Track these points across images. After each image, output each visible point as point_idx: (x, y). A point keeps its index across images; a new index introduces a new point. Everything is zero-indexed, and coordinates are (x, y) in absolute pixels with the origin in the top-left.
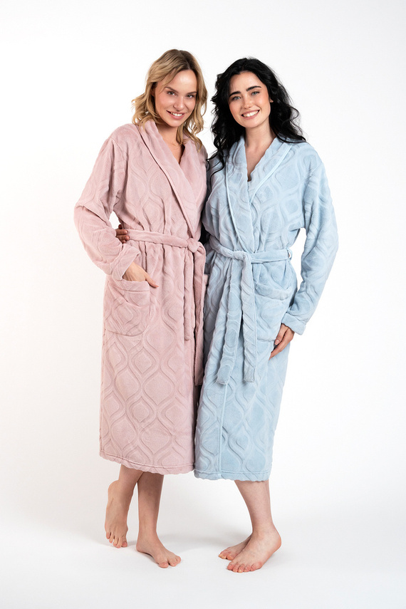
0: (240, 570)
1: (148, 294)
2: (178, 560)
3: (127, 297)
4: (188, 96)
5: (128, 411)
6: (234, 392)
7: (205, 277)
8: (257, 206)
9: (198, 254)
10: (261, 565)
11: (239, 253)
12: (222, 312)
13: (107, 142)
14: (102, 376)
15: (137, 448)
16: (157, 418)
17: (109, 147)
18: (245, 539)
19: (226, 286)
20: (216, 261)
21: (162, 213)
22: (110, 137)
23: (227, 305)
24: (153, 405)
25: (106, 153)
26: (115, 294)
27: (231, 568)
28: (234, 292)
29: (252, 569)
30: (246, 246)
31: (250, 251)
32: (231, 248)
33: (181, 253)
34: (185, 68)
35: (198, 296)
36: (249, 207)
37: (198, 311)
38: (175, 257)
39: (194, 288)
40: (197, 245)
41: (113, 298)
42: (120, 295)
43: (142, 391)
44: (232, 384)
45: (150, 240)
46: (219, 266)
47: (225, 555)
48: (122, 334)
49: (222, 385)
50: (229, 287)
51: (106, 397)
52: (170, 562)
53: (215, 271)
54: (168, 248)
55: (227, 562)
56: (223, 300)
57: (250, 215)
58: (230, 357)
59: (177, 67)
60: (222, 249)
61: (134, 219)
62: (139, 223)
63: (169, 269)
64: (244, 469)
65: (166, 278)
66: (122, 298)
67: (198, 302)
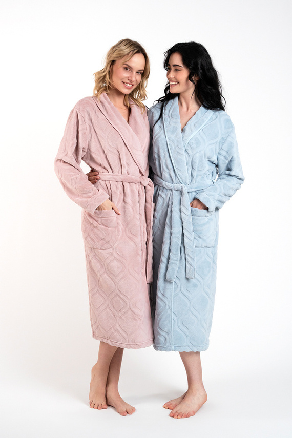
0: (179, 417)
1: (115, 218)
2: (133, 410)
3: (99, 222)
4: (138, 72)
5: (110, 304)
6: (179, 286)
7: (153, 204)
8: (190, 151)
9: (148, 187)
10: (194, 413)
11: (178, 186)
12: (167, 230)
13: (72, 112)
14: (88, 280)
15: (117, 331)
16: (130, 308)
17: (74, 115)
18: (183, 394)
19: (169, 210)
20: (160, 193)
21: (119, 160)
22: (75, 107)
23: (171, 224)
24: (126, 299)
25: (73, 120)
26: (91, 220)
27: (172, 415)
28: (176, 214)
29: (188, 416)
30: (182, 180)
31: (186, 184)
32: (171, 182)
33: (136, 187)
35: (148, 217)
36: (183, 152)
37: (149, 228)
38: (132, 191)
39: (145, 212)
40: (147, 181)
41: (90, 223)
42: (94, 221)
43: (117, 289)
44: (177, 281)
45: (113, 180)
46: (164, 196)
47: (168, 406)
48: (97, 249)
49: (171, 283)
50: (171, 211)
51: (93, 295)
52: (128, 412)
53: (160, 200)
54: (127, 185)
55: (169, 411)
56: (167, 221)
57: (184, 158)
58: (175, 262)
60: (164, 184)
61: (100, 165)
62: (105, 168)
63: (129, 200)
64: (189, 344)
65: (126, 207)
66: (96, 222)
67: (148, 222)
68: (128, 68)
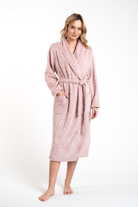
1: (65, 100)
4: (79, 29)
9: (84, 86)
34: (77, 19)
38: (74, 87)
45: (65, 81)
59: (75, 19)
62: (62, 76)
68: (73, 27)
